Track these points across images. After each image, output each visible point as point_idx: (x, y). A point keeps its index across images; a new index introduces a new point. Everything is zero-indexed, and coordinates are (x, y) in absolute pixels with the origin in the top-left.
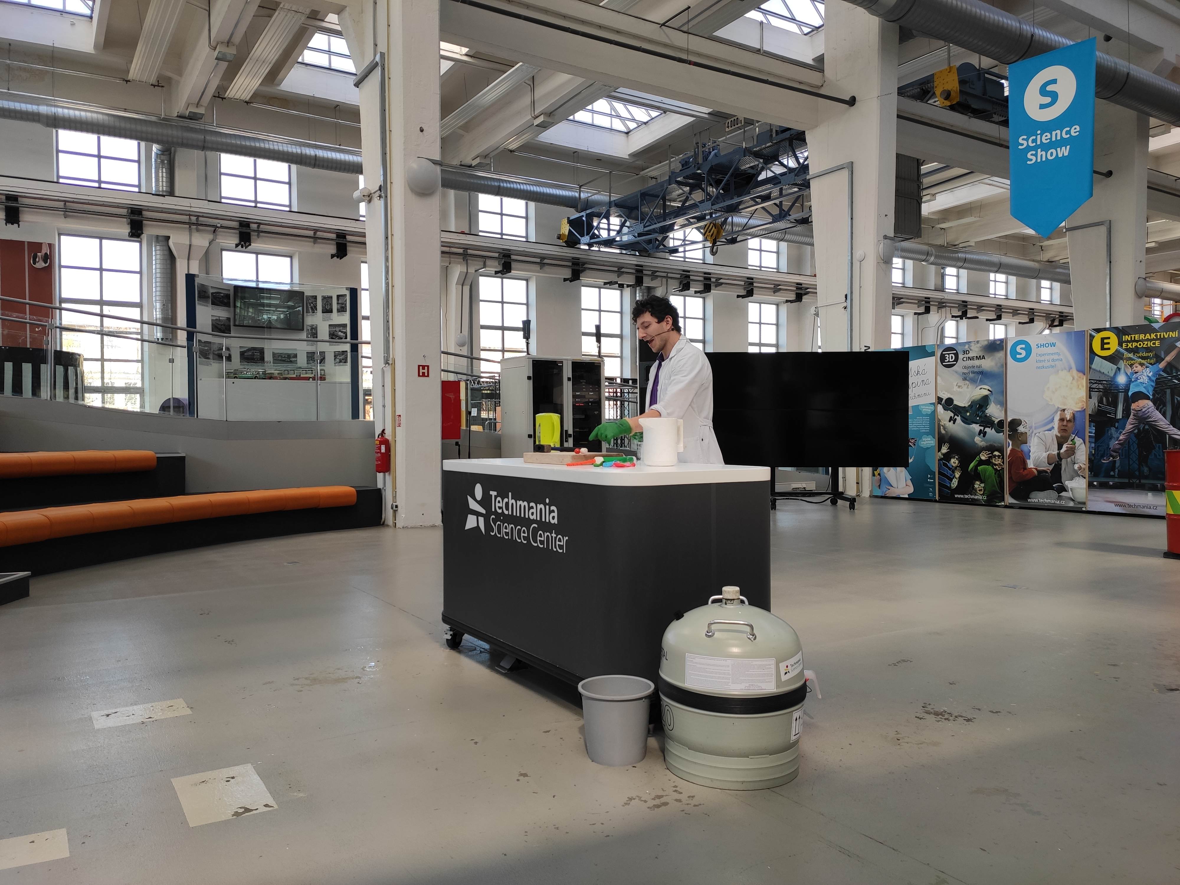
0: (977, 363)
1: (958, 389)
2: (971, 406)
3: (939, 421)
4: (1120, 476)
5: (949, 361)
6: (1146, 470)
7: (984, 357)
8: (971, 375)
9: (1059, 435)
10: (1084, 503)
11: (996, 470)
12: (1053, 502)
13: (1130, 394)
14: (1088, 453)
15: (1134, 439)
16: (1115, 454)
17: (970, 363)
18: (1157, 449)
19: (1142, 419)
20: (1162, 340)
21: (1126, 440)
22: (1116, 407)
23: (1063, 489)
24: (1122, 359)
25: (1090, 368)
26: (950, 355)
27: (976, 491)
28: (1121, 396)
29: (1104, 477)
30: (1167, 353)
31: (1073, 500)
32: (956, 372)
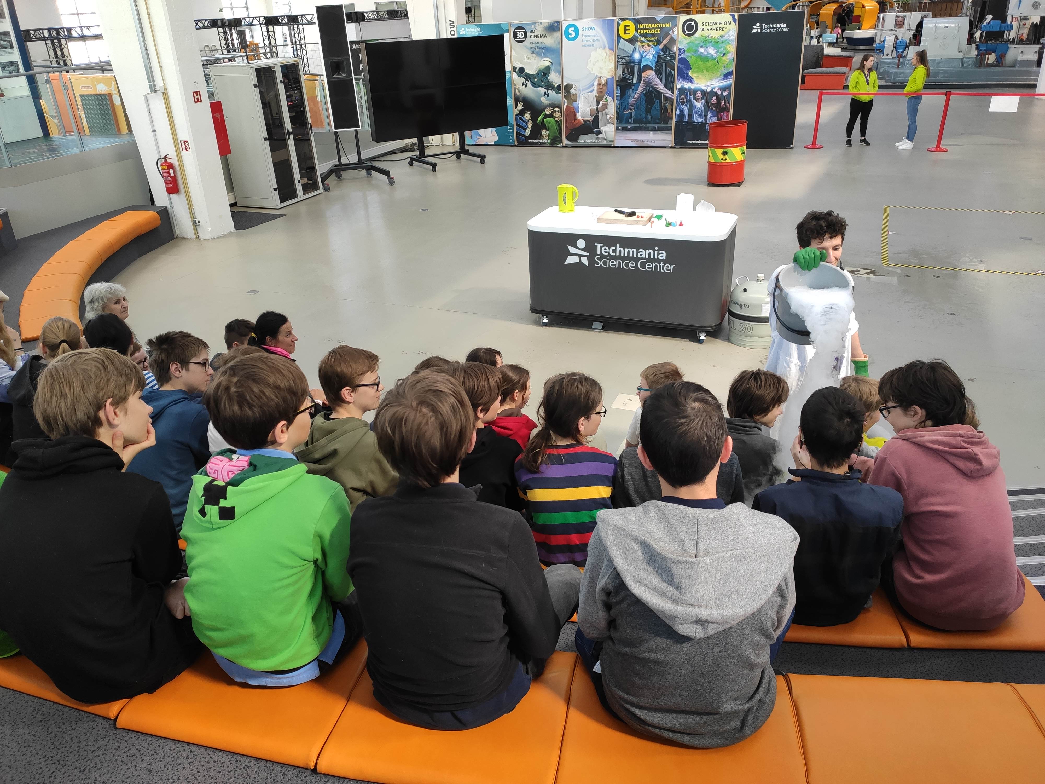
0: (540, 40)
1: (528, 61)
2: (538, 74)
3: (515, 85)
4: (634, 123)
5: (520, 38)
6: (649, 117)
7: (545, 36)
8: (537, 50)
9: (597, 95)
10: (612, 141)
11: (556, 121)
12: (593, 141)
13: (642, 66)
14: (616, 107)
15: (643, 97)
16: (632, 107)
17: (536, 40)
18: (656, 103)
19: (648, 83)
20: (661, 29)
21: (638, 97)
22: (633, 75)
23: (599, 132)
24: (637, 41)
25: (618, 47)
26: (521, 33)
27: (543, 137)
28: (636, 68)
29: (626, 123)
30: (664, 39)
31: (606, 140)
32: (526, 47)
